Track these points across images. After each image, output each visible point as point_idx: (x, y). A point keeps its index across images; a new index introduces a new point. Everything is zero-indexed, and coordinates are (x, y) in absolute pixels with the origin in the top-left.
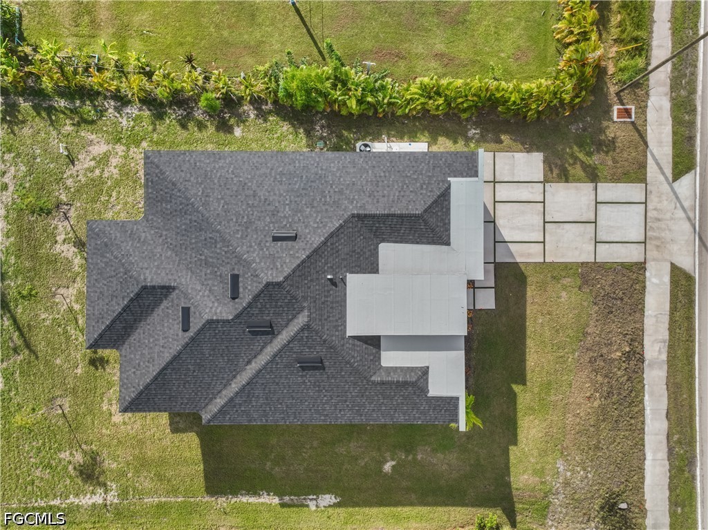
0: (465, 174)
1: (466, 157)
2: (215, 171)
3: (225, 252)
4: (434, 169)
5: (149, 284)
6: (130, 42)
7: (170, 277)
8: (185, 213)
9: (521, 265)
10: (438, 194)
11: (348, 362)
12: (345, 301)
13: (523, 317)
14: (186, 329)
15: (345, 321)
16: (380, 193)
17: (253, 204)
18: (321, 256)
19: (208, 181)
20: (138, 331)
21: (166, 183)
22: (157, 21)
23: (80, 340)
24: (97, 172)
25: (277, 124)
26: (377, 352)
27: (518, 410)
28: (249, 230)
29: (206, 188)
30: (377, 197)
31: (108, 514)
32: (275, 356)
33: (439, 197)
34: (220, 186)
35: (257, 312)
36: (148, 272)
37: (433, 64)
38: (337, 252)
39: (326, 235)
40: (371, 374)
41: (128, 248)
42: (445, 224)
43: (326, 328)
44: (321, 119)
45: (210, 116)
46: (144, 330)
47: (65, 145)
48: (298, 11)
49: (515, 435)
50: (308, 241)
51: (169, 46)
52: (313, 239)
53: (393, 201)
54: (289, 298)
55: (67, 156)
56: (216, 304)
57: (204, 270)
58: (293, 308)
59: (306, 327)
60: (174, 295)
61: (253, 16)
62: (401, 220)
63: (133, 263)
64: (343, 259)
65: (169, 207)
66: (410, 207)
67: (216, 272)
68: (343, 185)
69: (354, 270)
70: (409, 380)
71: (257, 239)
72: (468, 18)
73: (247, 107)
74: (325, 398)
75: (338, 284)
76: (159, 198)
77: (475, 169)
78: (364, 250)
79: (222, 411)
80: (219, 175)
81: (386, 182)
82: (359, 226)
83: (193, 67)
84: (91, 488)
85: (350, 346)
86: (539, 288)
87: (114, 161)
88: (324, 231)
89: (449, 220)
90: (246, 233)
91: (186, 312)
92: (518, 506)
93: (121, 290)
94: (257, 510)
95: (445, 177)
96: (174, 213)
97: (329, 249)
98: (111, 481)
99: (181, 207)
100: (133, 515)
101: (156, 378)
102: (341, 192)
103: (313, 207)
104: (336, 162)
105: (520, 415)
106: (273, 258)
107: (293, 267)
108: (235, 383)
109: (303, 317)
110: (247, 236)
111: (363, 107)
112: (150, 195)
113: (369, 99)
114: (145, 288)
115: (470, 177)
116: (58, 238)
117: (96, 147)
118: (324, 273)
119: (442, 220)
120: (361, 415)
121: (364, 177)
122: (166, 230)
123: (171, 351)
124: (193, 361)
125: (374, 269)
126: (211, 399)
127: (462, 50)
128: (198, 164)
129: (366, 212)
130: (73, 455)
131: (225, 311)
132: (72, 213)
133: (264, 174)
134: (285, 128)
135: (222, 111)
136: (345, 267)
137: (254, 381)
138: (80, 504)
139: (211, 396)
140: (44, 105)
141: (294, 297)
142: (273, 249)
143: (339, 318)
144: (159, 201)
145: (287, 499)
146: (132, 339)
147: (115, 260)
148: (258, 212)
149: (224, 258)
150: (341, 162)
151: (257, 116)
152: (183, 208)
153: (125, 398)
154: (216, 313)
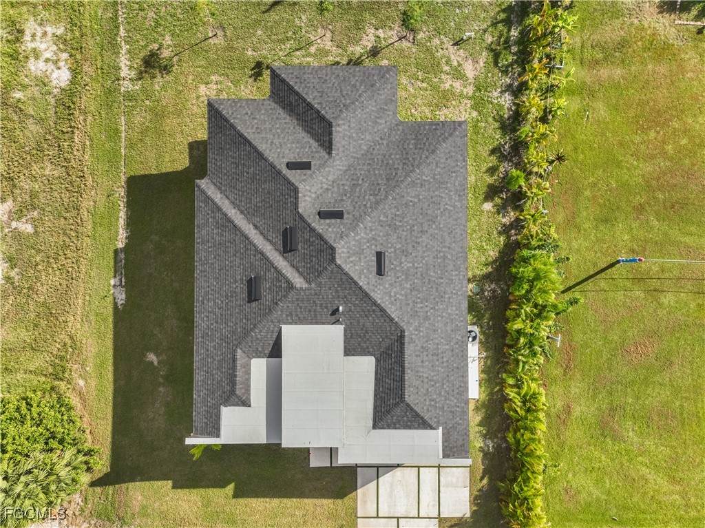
0: (446, 444)
1: (464, 445)
2: (447, 191)
3: (365, 205)
4: (451, 412)
5: (333, 129)
6: (577, 99)
7: (341, 149)
8: (404, 164)
9: (354, 493)
10: (425, 418)
11: (255, 326)
12: (317, 323)
13: (302, 495)
14: (290, 166)
15: (296, 324)
16: (426, 358)
17: (414, 230)
18: (362, 300)
19: (437, 185)
20: (288, 117)
21: (434, 144)
22: (599, 125)
23: (281, 53)
24: (446, 68)
25: (496, 246)
26: (265, 354)
27: (207, 490)
28: (387, 228)
29: (430, 184)
30: (421, 355)
31: (109, 82)
32: (262, 253)
33: (422, 418)
34: (432, 198)
35: (306, 237)
36: (346, 127)
37: (559, 404)
38: (366, 316)
39: (383, 305)
40: (244, 349)
41: (370, 107)
42: (395, 424)
43: (290, 305)
44: (502, 289)
45: (504, 178)
46: (289, 123)
47: (473, 36)
48: (612, 265)
49: (182, 487)
50: (376, 286)
51: (573, 137)
52: (379, 292)
53: (417, 372)
54: (319, 269)
55: (462, 39)
56: (313, 196)
57: (348, 183)
58: (310, 273)
59: (290, 286)
60: (323, 153)
61: (605, 221)
62: (398, 379)
63: (354, 112)
64: (358, 322)
65: (411, 147)
66: (412, 389)
67: (346, 195)
68: (434, 320)
69: (348, 332)
70: (237, 387)
71: (379, 236)
72: (608, 440)
73: (512, 215)
74: (220, 302)
75: (334, 316)
76: (420, 137)
77: (451, 455)
78: (368, 342)
79: (208, 199)
80: (443, 195)
81: (437, 363)
82: (392, 337)
83: (553, 161)
84: (135, 66)
85: (271, 329)
86: (330, 512)
87: (457, 85)
88: (387, 303)
89: (399, 428)
90: (384, 225)
91: (306, 166)
92: (110, 489)
93: (327, 101)
94: (111, 226)
95: (443, 424)
96: (404, 152)
97: (368, 308)
98: (142, 85)
99: (411, 159)
100: (109, 107)
101: (241, 136)
102: (427, 318)
103: (411, 290)
104: (457, 312)
105: (202, 491)
106: (360, 252)
107: (350, 273)
108: (236, 213)
109: (300, 283)
110: (382, 226)
111: (514, 335)
112: (422, 128)
113: (522, 340)
114: (330, 125)
115: (443, 450)
116: (381, 31)
117: (471, 67)
118: (345, 303)
119: (399, 421)
120: (203, 337)
121: (442, 340)
122: (388, 145)
123: (268, 151)
124: (257, 172)
125: (348, 352)
126: (219, 189)
127: (575, 434)
128: (454, 174)
129: (406, 344)
130: (168, 48)
131: (307, 206)
132: (405, 44)
133: (444, 241)
134: (492, 253)
135: (508, 190)
136: (351, 323)
137: (238, 232)
138: (121, 55)
139: (223, 188)
140: (512, 16)
141: (320, 274)
142: (368, 253)
143: (299, 318)
144: (417, 136)
145: (122, 256)
146: (280, 111)
147: (358, 94)
148: (406, 236)
149: (359, 203)
150: (457, 317)
151: (504, 225)
152: (409, 161)
153: (222, 104)
154: (305, 196)
